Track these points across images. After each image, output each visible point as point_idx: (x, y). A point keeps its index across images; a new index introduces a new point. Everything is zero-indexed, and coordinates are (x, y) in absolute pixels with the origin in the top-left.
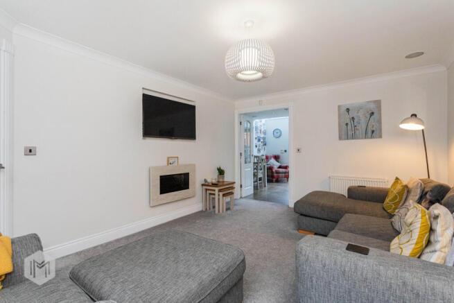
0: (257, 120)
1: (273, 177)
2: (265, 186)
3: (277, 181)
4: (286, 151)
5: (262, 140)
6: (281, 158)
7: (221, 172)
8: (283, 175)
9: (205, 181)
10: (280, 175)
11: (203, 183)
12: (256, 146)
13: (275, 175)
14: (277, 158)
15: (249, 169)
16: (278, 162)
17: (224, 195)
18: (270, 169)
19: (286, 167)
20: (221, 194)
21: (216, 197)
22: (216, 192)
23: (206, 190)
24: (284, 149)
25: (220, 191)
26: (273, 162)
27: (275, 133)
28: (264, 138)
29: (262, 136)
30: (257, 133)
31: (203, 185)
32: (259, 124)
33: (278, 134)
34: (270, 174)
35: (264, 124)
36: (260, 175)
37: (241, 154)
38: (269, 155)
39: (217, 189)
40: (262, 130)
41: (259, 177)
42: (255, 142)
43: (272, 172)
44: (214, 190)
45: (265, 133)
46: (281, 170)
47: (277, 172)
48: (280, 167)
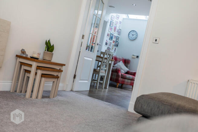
0: (114, 15)
1: (117, 81)
2: (106, 88)
3: (121, 87)
4: (138, 57)
5: (114, 39)
6: (131, 63)
7: (49, 47)
8: (129, 81)
9: (23, 52)
10: (126, 80)
11: (19, 53)
12: (106, 44)
13: (120, 79)
14: (126, 62)
15: (90, 60)
16: (127, 67)
17: (43, 75)
18: (116, 71)
19: (134, 74)
20: (40, 72)
21: (32, 76)
22: (33, 70)
23: (22, 64)
24: (136, 55)
25: (38, 68)
26: (121, 65)
27: (131, 35)
28: (117, 38)
29: (116, 34)
30: (111, 29)
31: (17, 56)
32: (115, 20)
33: (133, 36)
34: (114, 77)
35: (120, 22)
36: (103, 73)
37: (83, 36)
38: (118, 57)
39: (34, 64)
40: (118, 28)
41: (101, 74)
42: (106, 38)
43: (118, 76)
44: (30, 66)
45: (119, 33)
46: (128, 76)
47: (123, 77)
48: (128, 73)
